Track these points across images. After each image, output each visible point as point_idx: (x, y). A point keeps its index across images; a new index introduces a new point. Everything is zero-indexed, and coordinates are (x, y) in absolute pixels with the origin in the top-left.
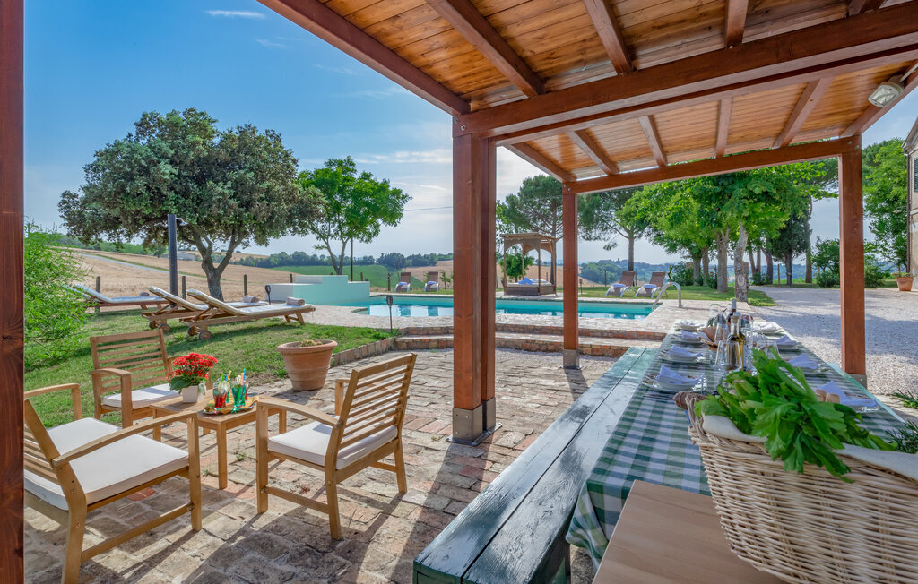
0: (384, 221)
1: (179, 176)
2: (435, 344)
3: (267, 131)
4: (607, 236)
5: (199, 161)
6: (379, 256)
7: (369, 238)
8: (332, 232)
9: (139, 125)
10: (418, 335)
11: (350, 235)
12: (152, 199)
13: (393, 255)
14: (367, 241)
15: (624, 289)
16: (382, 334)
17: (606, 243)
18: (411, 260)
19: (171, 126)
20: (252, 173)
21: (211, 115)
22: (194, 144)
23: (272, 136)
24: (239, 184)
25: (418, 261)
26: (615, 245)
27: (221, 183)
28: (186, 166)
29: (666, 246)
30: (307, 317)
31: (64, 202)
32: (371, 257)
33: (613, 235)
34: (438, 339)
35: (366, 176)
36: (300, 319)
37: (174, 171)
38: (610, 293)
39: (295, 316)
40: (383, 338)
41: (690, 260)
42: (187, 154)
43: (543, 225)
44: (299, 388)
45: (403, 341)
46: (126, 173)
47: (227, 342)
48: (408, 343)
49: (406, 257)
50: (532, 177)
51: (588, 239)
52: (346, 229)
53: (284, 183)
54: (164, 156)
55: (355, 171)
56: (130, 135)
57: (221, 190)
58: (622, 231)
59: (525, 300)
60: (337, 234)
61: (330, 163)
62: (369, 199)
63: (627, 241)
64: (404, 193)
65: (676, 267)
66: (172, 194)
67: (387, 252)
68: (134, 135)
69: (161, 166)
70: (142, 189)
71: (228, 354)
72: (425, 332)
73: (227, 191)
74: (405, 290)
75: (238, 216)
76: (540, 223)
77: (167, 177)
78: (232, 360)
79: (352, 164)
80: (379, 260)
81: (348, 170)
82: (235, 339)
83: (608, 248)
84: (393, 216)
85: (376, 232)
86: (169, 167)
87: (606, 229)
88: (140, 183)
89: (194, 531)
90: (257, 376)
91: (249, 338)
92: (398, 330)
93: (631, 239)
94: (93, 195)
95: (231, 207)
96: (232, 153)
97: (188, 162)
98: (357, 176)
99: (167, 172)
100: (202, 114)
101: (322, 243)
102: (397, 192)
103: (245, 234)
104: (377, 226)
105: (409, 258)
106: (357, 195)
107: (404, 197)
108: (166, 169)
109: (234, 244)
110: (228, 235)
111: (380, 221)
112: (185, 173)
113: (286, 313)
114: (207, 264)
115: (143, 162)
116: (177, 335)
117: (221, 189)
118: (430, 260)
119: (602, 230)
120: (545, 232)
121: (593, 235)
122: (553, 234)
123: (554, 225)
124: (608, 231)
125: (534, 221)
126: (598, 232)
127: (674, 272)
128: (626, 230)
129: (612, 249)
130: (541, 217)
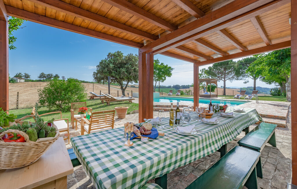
0: (167, 76)
1: (114, 67)
3: (135, 54)
4: (245, 79)
5: (120, 63)
6: (173, 86)
7: (163, 81)
9: (108, 56)
10: (159, 107)
12: (109, 73)
13: (177, 85)
15: (240, 96)
17: (245, 81)
18: (182, 87)
19: (113, 56)
20: (131, 66)
21: (122, 52)
22: (118, 59)
23: (136, 56)
24: (127, 68)
25: (184, 87)
26: (248, 82)
27: (123, 69)
28: (116, 65)
30: (133, 101)
31: (94, 74)
32: (171, 86)
33: (247, 78)
35: (162, 64)
36: (131, 101)
38: (235, 98)
41: (279, 87)
42: (117, 62)
43: (222, 76)
46: (104, 67)
49: (180, 86)
51: (237, 80)
52: (157, 79)
54: (111, 63)
55: (159, 63)
56: (106, 58)
58: (251, 77)
59: (207, 99)
62: (163, 70)
63: (253, 80)
64: (172, 68)
65: (274, 89)
66: (113, 71)
68: (107, 58)
73: (125, 70)
74: (170, 95)
76: (220, 75)
79: (158, 61)
80: (173, 87)
81: (158, 63)
83: (245, 83)
84: (169, 75)
85: (165, 79)
87: (244, 76)
88: (106, 69)
89: (68, 144)
95: (125, 74)
96: (127, 61)
97: (117, 64)
98: (159, 64)
100: (120, 52)
102: (170, 68)
105: (181, 86)
106: (159, 69)
107: (172, 69)
108: (111, 66)
109: (128, 83)
110: (126, 80)
112: (116, 66)
113: (129, 100)
114: (122, 88)
115: (107, 64)
116: (105, 104)
117: (123, 70)
118: (188, 87)
119: (243, 77)
120: (222, 78)
121: (239, 78)
122: (224, 78)
123: (225, 75)
124: (245, 77)
125: (218, 74)
126: (241, 77)
127: (273, 91)
128: (253, 76)
129: (247, 83)
130: (220, 73)
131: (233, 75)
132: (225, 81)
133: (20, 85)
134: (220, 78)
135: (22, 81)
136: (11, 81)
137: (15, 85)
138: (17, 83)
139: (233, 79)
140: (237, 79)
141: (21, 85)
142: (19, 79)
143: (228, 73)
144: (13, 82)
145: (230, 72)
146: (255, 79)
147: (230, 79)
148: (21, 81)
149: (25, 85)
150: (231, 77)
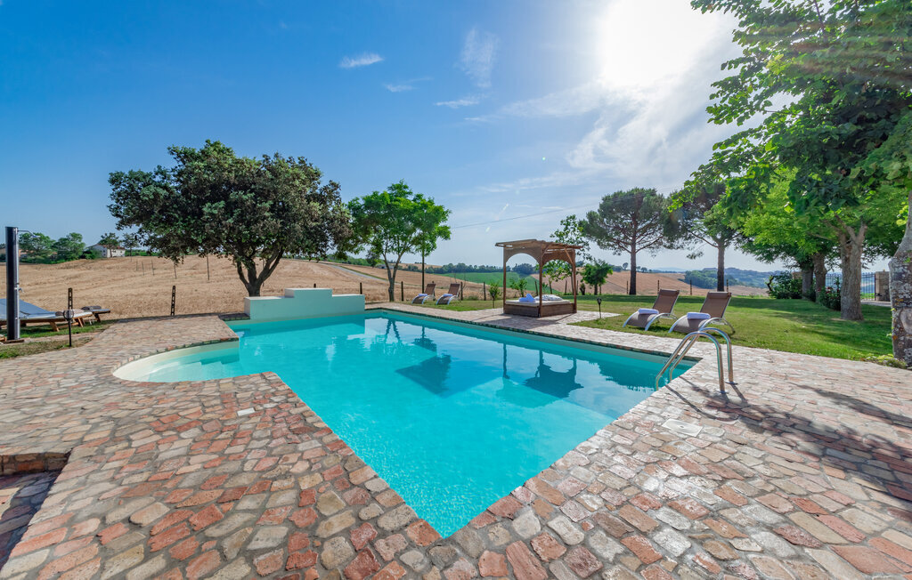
4: (691, 245)
17: (691, 253)
26: (700, 254)
29: (758, 254)
33: (698, 245)
35: (419, 196)
41: (796, 270)
43: (626, 237)
50: (611, 194)
58: (711, 240)
63: (716, 251)
76: (622, 235)
79: (405, 187)
83: (692, 257)
87: (690, 238)
98: (412, 198)
119: (686, 239)
120: (627, 244)
121: (675, 244)
122: (633, 244)
123: (634, 237)
124: (693, 240)
125: (617, 234)
126: (681, 241)
127: (775, 283)
128: (715, 238)
129: (697, 258)
130: (623, 231)
131: (659, 235)
132: (633, 253)
133: (108, 266)
134: (622, 244)
135: (118, 253)
136: (88, 255)
137: (98, 263)
138: (104, 257)
139: (658, 248)
140: (671, 247)
141: (112, 265)
142: (110, 248)
143: (644, 231)
144: (92, 258)
145: (649, 226)
146: (722, 246)
147: (649, 246)
148: (114, 254)
149: (121, 264)
150: (652, 240)
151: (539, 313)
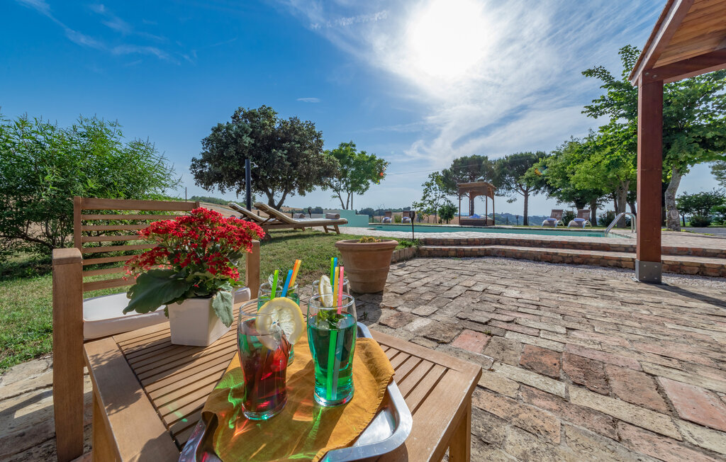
0: (373, 181)
1: (253, 144)
2: (453, 253)
4: (509, 194)
5: (268, 137)
7: (362, 192)
8: (342, 188)
9: (234, 118)
10: (435, 245)
11: (352, 189)
14: (361, 194)
15: (556, 222)
16: (408, 243)
17: (509, 199)
19: (251, 115)
20: (299, 145)
21: (274, 109)
22: (264, 126)
24: (291, 150)
26: (515, 200)
27: (280, 151)
28: (259, 139)
31: (193, 165)
33: (514, 194)
34: (456, 249)
35: (362, 153)
36: (337, 230)
37: (251, 141)
39: (332, 227)
40: (410, 246)
42: (260, 132)
44: (360, 290)
45: (425, 250)
46: (224, 143)
47: (283, 243)
48: (430, 251)
50: (459, 158)
52: (350, 186)
53: (317, 153)
54: (246, 132)
55: (356, 150)
56: (228, 123)
57: (280, 154)
60: (345, 188)
61: (342, 145)
63: (523, 197)
66: (251, 157)
67: (365, 208)
68: (231, 123)
69: (244, 138)
70: (233, 153)
71: (283, 253)
72: (441, 243)
73: (284, 156)
74: (389, 222)
75: (290, 172)
77: (247, 145)
78: (288, 258)
79: (354, 146)
81: (352, 149)
82: (289, 241)
83: (510, 201)
84: (378, 178)
85: (367, 188)
86: (249, 139)
87: (509, 189)
88: (232, 149)
90: (311, 273)
91: (300, 241)
92: (419, 240)
93: (526, 196)
94: (207, 158)
95: (286, 166)
96: (287, 133)
97: (260, 137)
98: (357, 153)
99: (247, 141)
100: (269, 108)
101: (336, 194)
102: (381, 161)
103: (293, 188)
104: (368, 185)
106: (358, 164)
107: (386, 164)
108: (247, 140)
109: (286, 194)
110: (283, 187)
111: (369, 181)
112: (258, 144)
114: (271, 202)
115: (233, 135)
121: (500, 192)
124: (511, 191)
126: (503, 191)
128: (522, 190)
151: (486, 223)
